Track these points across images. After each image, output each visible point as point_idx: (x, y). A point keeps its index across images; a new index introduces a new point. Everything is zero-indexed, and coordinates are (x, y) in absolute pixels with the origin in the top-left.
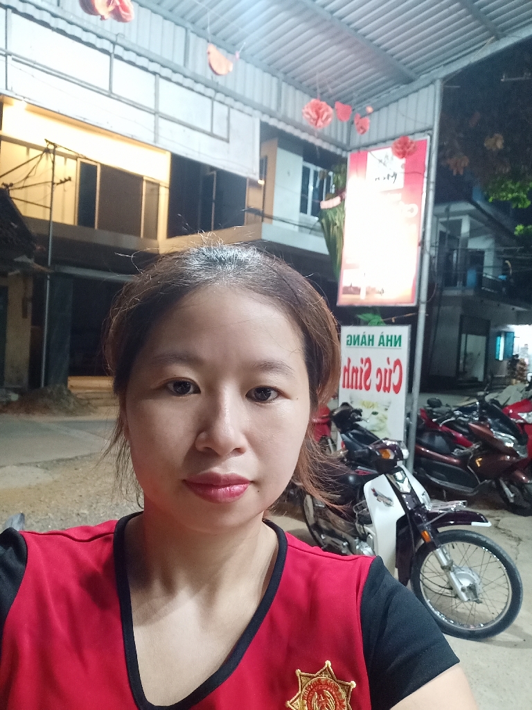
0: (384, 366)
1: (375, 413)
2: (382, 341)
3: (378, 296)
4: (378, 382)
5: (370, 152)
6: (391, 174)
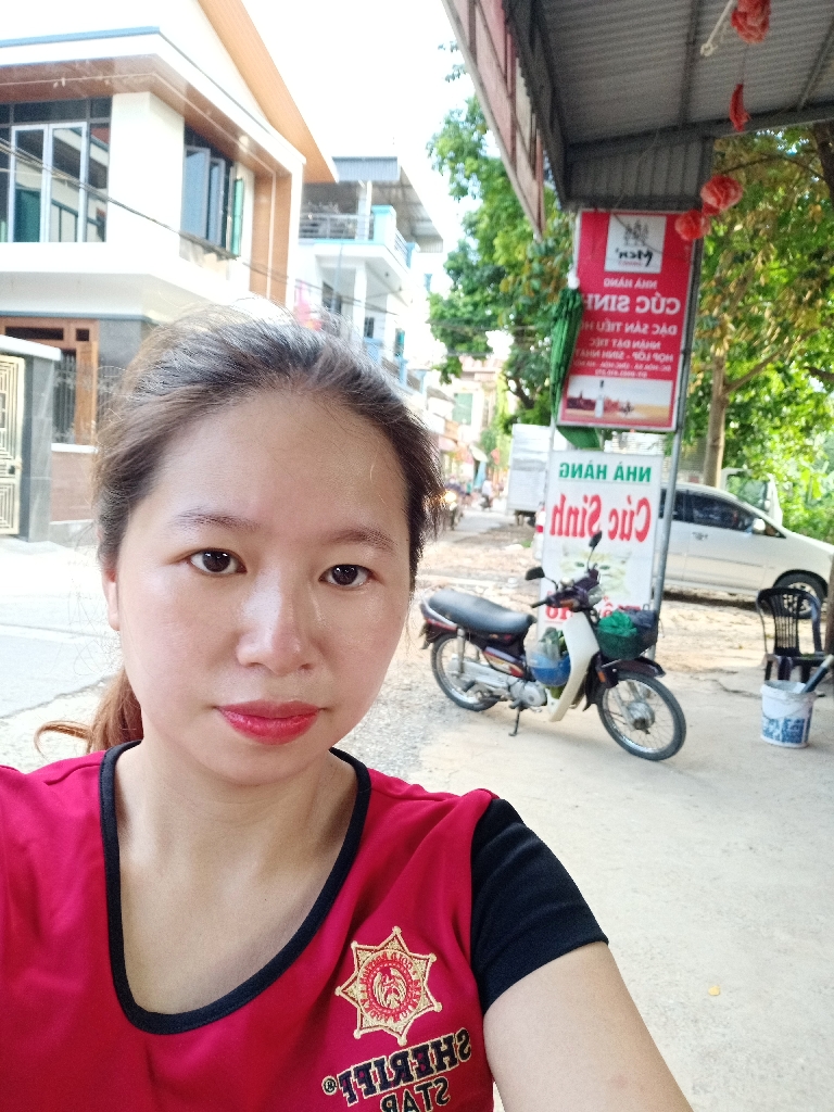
0: (621, 506)
1: (604, 568)
2: (619, 474)
3: (621, 415)
4: (611, 526)
5: (615, 214)
6: (644, 250)
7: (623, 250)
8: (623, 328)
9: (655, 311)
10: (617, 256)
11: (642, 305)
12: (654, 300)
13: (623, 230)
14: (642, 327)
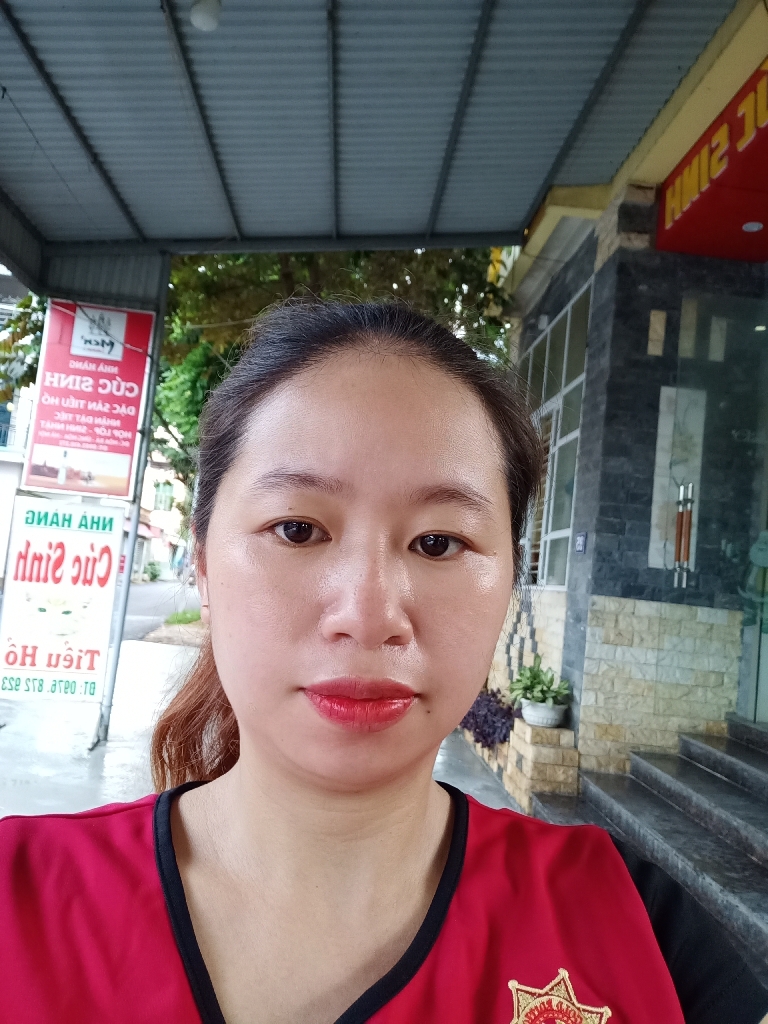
0: (85, 553)
2: (84, 523)
3: (83, 483)
5: (80, 306)
6: (107, 341)
7: (88, 339)
8: (86, 406)
9: (116, 393)
10: (83, 342)
11: (104, 387)
12: (115, 383)
13: (87, 324)
14: (104, 406)
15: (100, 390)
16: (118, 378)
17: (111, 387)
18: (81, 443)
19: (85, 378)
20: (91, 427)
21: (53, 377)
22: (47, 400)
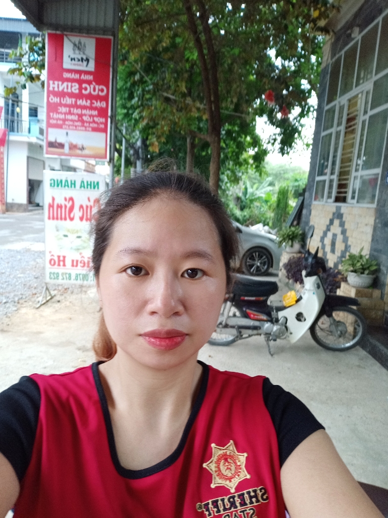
0: (85, 203)
1: (79, 237)
2: (83, 185)
3: (79, 152)
4: (80, 214)
5: (66, 35)
6: (85, 58)
7: (73, 56)
8: (76, 102)
9: (92, 92)
10: (70, 59)
11: (86, 89)
12: (92, 87)
13: (72, 45)
14: (86, 102)
15: (84, 92)
16: (94, 83)
17: (89, 89)
18: (76, 126)
19: (73, 84)
20: (80, 116)
21: (54, 83)
22: (52, 99)
